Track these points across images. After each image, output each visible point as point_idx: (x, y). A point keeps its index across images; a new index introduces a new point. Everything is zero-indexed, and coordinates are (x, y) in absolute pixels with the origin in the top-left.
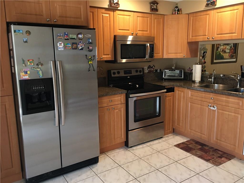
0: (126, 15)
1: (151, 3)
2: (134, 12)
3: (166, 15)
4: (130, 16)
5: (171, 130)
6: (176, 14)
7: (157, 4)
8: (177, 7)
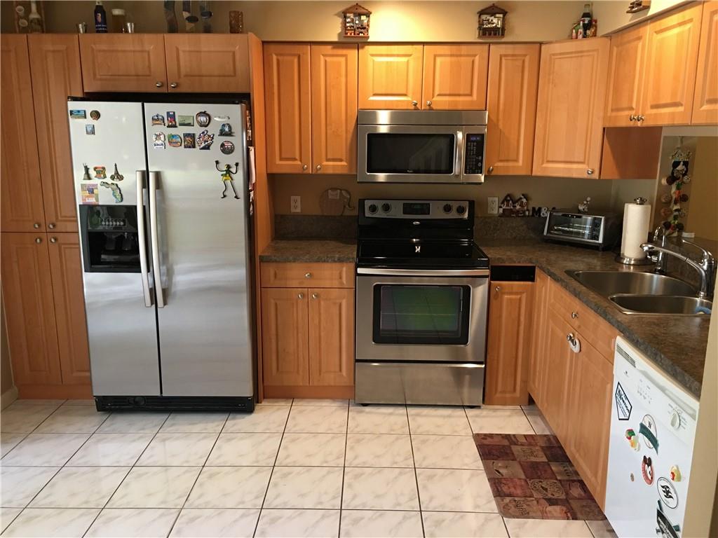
0: (398, 56)
1: (481, 13)
2: (424, 43)
3: (547, 43)
4: (410, 55)
5: (518, 394)
6: (580, 36)
7: (505, 13)
8: (586, 15)
